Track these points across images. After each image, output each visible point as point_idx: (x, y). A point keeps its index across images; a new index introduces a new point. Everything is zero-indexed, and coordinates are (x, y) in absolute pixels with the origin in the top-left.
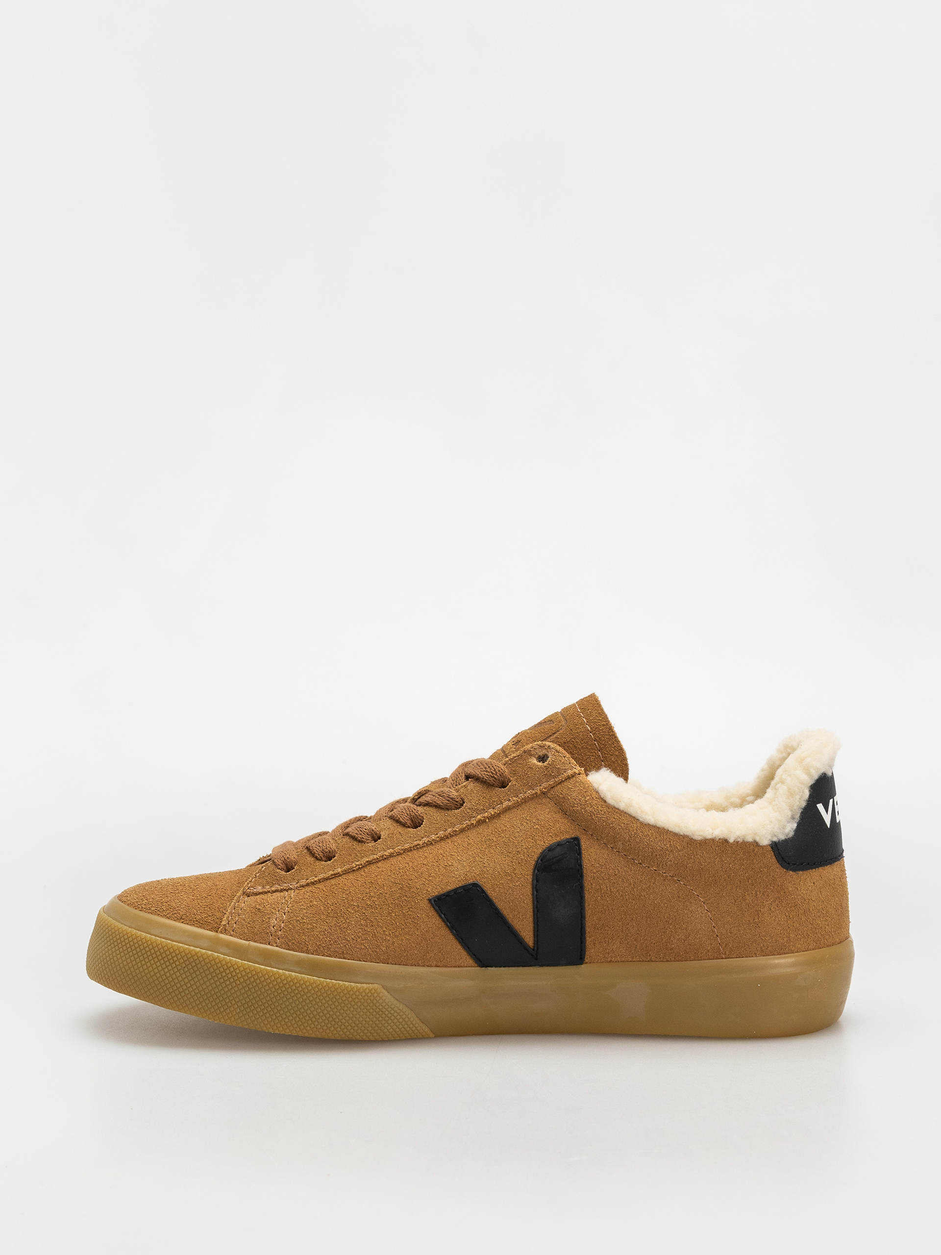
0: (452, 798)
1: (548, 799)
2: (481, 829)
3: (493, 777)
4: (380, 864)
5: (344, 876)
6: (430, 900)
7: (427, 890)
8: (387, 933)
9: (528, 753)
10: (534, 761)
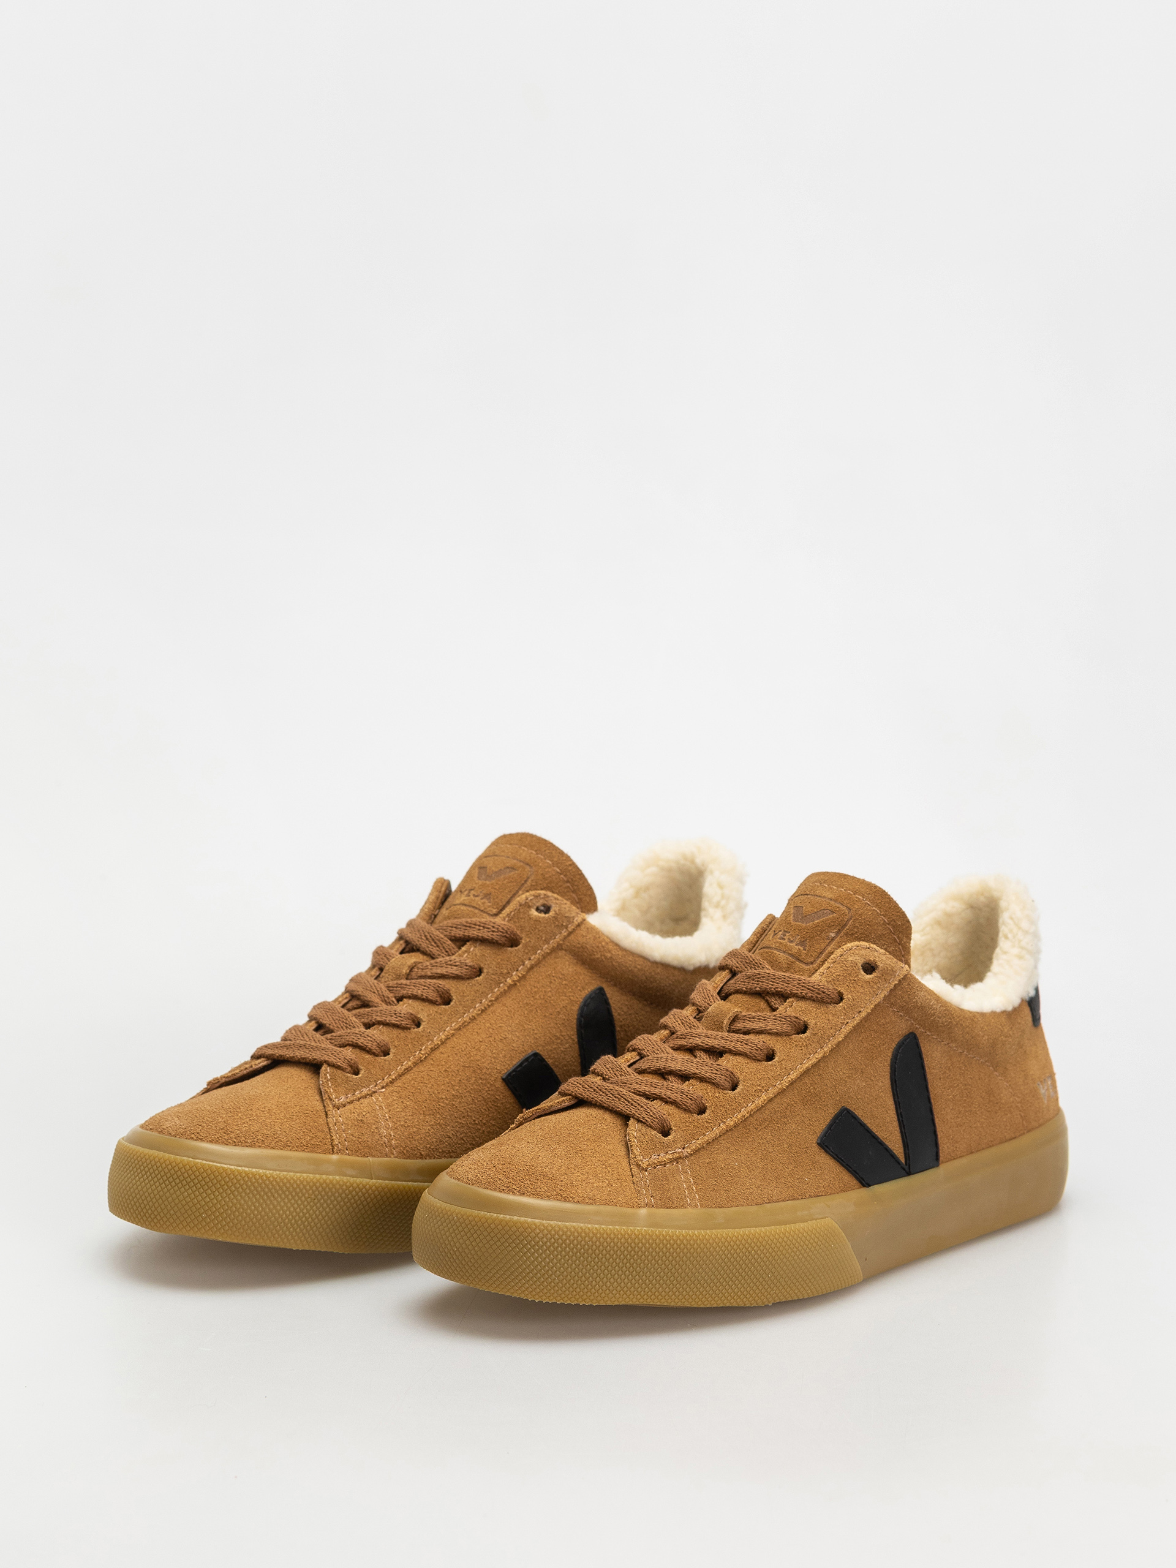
0: (470, 966)
1: (564, 952)
2: (514, 992)
3: (505, 936)
4: (441, 1049)
5: (415, 1069)
6: (503, 1079)
7: (497, 1069)
8: (477, 1122)
9: (527, 905)
10: (534, 913)
